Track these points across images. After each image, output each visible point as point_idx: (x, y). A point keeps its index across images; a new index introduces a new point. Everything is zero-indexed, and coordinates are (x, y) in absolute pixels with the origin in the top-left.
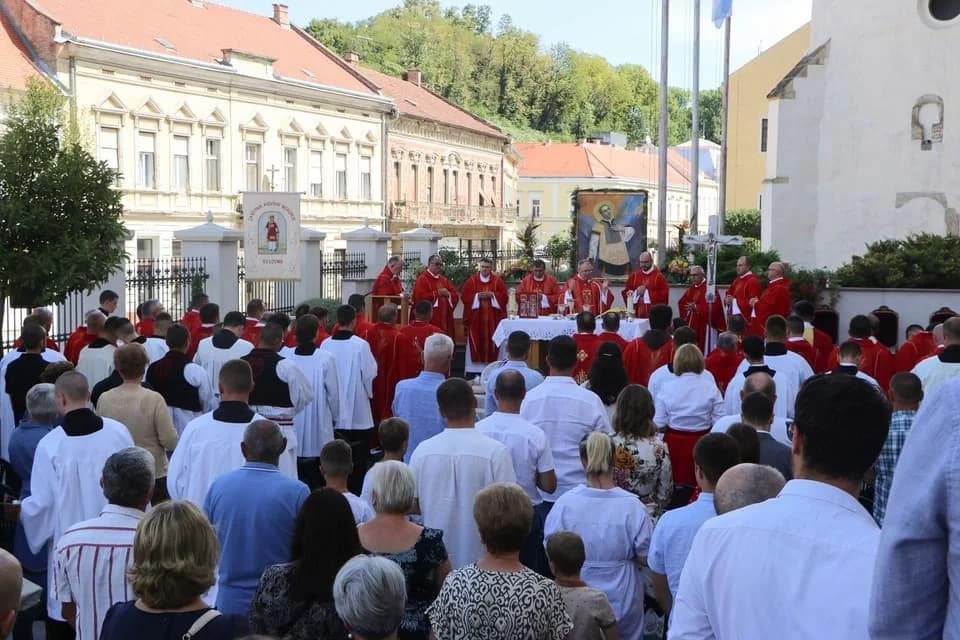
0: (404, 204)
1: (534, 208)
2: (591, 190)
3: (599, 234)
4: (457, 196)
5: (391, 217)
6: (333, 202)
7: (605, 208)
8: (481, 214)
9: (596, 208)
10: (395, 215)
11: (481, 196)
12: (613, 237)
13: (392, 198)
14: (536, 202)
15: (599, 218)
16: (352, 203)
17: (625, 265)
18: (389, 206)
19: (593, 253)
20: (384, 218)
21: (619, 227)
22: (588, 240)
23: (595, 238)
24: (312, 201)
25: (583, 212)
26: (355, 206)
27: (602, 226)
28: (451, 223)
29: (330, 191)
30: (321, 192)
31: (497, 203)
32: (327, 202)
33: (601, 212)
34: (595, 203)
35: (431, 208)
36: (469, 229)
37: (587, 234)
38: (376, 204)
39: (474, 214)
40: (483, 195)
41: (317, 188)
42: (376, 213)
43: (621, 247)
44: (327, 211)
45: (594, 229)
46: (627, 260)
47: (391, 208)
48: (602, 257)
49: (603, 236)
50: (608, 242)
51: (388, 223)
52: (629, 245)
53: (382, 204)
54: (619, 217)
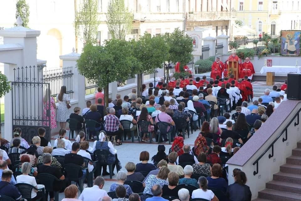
0: (192, 13)
1: (240, 6)
2: (285, 31)
3: (287, 42)
4: (212, 7)
5: (186, 19)
6: (164, 14)
7: (289, 35)
8: (222, 14)
9: (287, 35)
10: (188, 18)
11: (222, 7)
12: (291, 43)
13: (187, 11)
14: (241, 3)
15: (288, 38)
16: (172, 14)
17: (295, 51)
18: (186, 14)
19: (285, 48)
20: (184, 19)
21: (293, 41)
22: (284, 44)
23: (286, 44)
24: (157, 13)
25: (283, 36)
26: (173, 14)
27: (288, 40)
28: (210, 20)
29: (164, 9)
30: (160, 9)
31: (229, 9)
32: (162, 14)
33: (288, 36)
34: (286, 34)
35: (201, 14)
36: (217, 22)
37: (284, 43)
38: (181, 13)
39: (219, 15)
40: (222, 6)
41: (159, 7)
42: (181, 17)
43: (294, 46)
44: (162, 18)
45: (286, 41)
46: (296, 50)
47: (187, 15)
48: (288, 49)
49: (289, 43)
50: (290, 45)
51: (186, 22)
52: (296, 45)
53: (183, 13)
54: (293, 38)
